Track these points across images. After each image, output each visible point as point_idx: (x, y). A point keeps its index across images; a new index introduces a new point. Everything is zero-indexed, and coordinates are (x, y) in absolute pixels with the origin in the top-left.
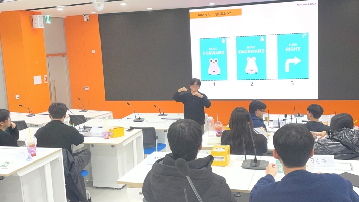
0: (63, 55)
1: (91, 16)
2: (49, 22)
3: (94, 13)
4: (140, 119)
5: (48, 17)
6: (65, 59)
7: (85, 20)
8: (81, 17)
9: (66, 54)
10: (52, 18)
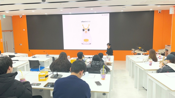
0: (11, 31)
1: (23, 16)
2: (4, 17)
3: (23, 14)
4: (35, 57)
5: (4, 15)
6: (12, 32)
7: (21, 17)
8: (19, 16)
9: (13, 31)
10: (6, 16)
